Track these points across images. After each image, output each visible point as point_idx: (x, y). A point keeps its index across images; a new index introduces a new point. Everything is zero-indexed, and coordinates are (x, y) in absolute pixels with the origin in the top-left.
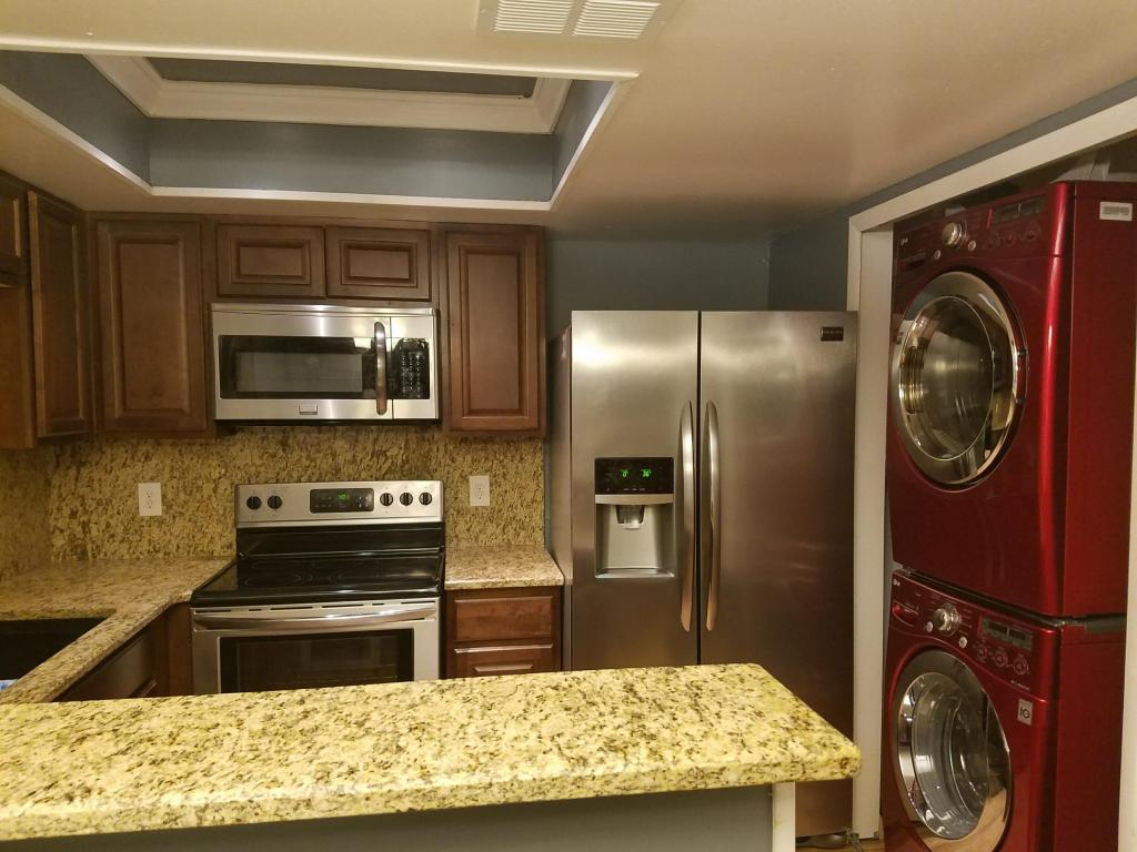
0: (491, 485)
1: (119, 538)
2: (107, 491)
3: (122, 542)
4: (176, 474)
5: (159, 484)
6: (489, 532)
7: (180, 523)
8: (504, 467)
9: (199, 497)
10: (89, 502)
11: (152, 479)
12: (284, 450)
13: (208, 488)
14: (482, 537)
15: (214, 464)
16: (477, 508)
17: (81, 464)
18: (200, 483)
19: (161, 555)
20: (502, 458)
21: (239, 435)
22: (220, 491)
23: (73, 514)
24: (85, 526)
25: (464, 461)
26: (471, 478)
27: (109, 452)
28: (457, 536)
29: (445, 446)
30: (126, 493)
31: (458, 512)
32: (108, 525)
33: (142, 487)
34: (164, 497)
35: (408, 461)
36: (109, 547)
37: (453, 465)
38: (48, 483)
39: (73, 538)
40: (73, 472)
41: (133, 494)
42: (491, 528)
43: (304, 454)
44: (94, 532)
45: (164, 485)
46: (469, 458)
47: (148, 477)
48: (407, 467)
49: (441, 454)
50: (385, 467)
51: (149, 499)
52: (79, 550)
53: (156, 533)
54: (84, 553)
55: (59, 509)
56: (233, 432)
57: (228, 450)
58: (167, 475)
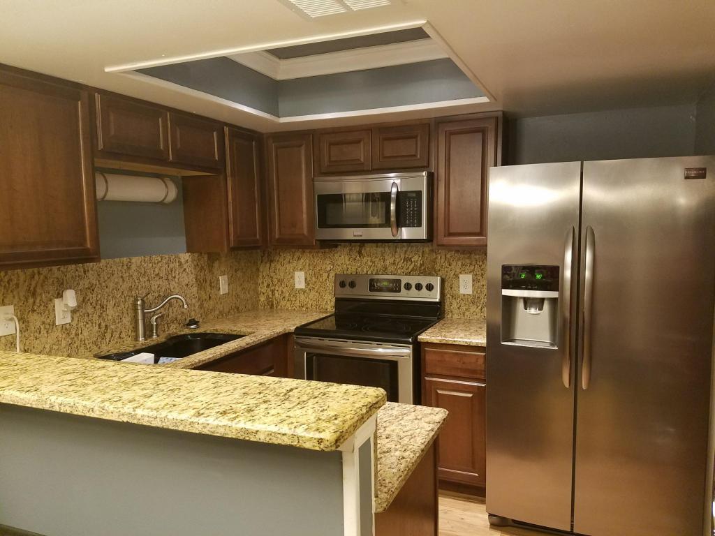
0: (473, 281)
1: (286, 299)
2: (282, 274)
3: (288, 300)
4: (311, 267)
5: (303, 273)
6: (472, 311)
7: (313, 293)
8: (482, 270)
9: (321, 280)
10: (274, 280)
11: (301, 270)
12: (360, 257)
13: (325, 275)
14: (467, 313)
15: (328, 262)
16: (464, 295)
17: (271, 261)
18: (321, 273)
19: (304, 309)
20: (481, 263)
21: (339, 248)
22: (330, 277)
23: (268, 286)
24: (273, 291)
25: (456, 266)
26: (461, 276)
27: (282, 256)
28: (452, 311)
29: (446, 255)
30: (290, 277)
31: (453, 297)
32: (282, 292)
33: (297, 274)
34: (306, 279)
35: (423, 264)
36: (283, 303)
37: (450, 267)
38: (258, 270)
39: (268, 298)
40: (268, 265)
41: (293, 277)
42: (473, 308)
43: (369, 259)
44: (277, 295)
45: (306, 273)
46: (459, 263)
47: (299, 269)
48: (423, 268)
49: (443, 260)
50: (411, 267)
51: (299, 279)
52: (270, 303)
53: (302, 297)
54: (272, 305)
55: (262, 283)
56: (336, 246)
57: (334, 255)
58: (307, 268)
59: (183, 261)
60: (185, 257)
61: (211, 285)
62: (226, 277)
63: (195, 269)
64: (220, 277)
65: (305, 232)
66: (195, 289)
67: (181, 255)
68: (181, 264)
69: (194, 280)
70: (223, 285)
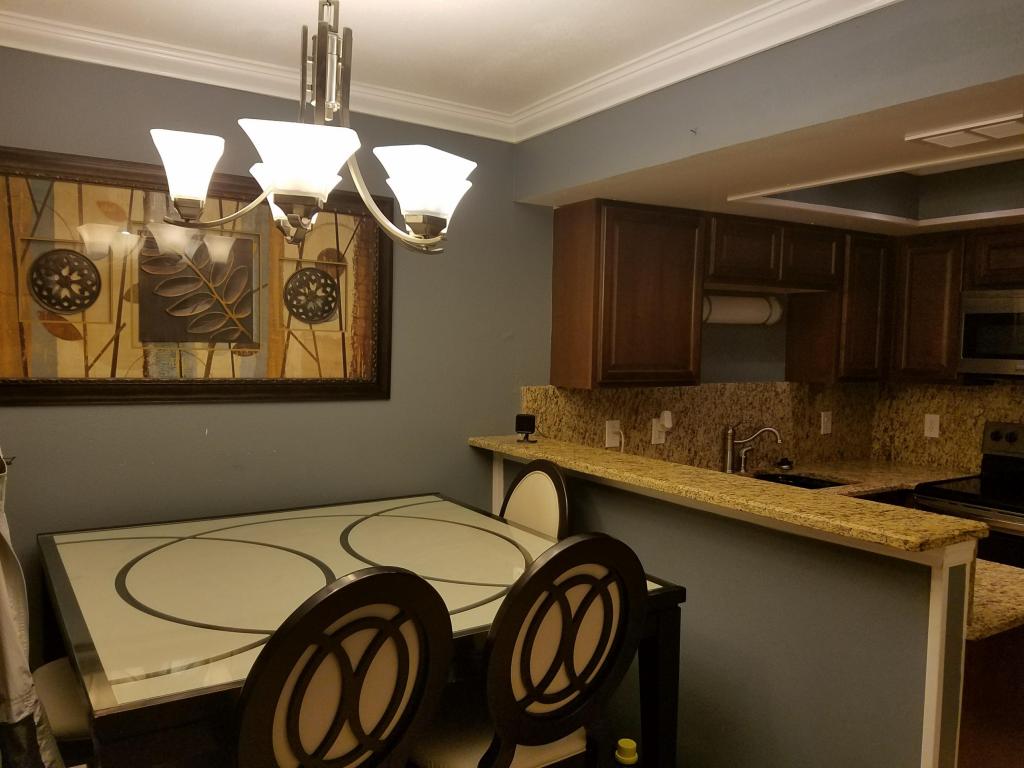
1: (910, 449)
2: (906, 416)
3: (913, 451)
4: (951, 410)
5: (938, 416)
7: (949, 444)
9: (964, 428)
10: (895, 423)
11: (935, 412)
13: (970, 422)
15: (977, 405)
17: (893, 398)
18: (965, 418)
19: (935, 465)
21: (995, 385)
22: (979, 425)
23: (886, 430)
24: (892, 438)
27: (910, 391)
30: (918, 419)
32: (905, 440)
33: (928, 417)
34: (941, 425)
36: (904, 454)
38: (873, 409)
39: (884, 446)
40: (888, 402)
41: (922, 421)
44: (896, 443)
45: (941, 417)
47: (932, 410)
51: (931, 426)
52: (887, 453)
53: (934, 450)
54: (890, 455)
55: (878, 426)
56: (991, 383)
57: (987, 396)
58: (944, 410)
59: (779, 390)
60: (783, 386)
61: (810, 421)
62: (830, 413)
63: (793, 400)
64: (823, 414)
65: (944, 362)
66: (790, 424)
67: (779, 384)
68: (777, 394)
69: (791, 414)
70: (826, 423)
